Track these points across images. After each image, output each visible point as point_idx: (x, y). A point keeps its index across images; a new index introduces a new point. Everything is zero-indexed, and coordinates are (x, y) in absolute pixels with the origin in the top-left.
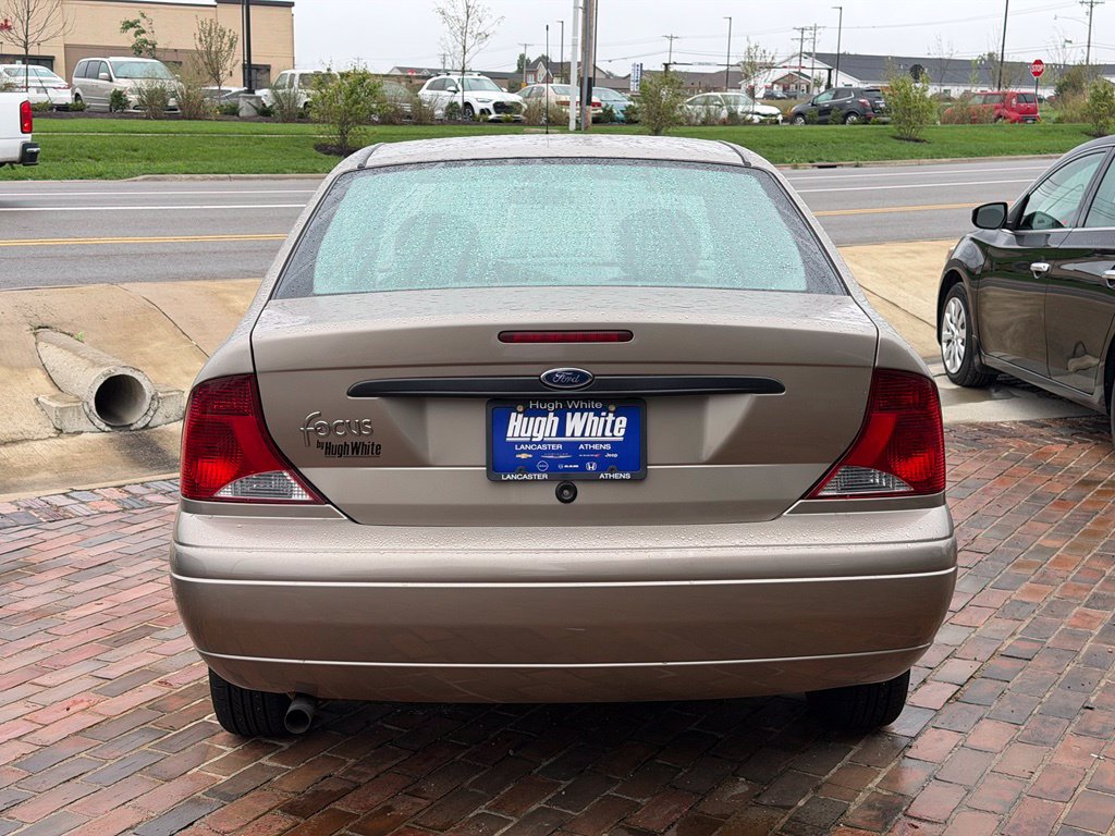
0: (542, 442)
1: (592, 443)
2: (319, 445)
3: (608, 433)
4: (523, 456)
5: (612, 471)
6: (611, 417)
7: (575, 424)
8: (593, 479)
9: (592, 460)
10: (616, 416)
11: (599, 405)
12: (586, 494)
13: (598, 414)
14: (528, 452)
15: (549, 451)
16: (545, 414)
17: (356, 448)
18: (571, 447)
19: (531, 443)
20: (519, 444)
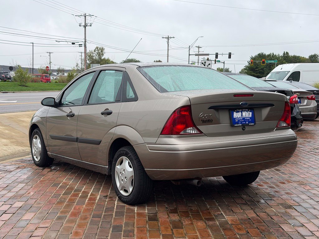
0: (239, 118)
1: (247, 118)
2: (202, 120)
3: (249, 116)
4: (237, 121)
5: (251, 123)
6: (249, 112)
7: (244, 113)
8: (248, 125)
9: (247, 121)
10: (250, 112)
11: (247, 110)
12: (247, 128)
13: (247, 112)
14: (237, 120)
15: (240, 120)
16: (239, 112)
17: (208, 121)
18: (244, 118)
19: (237, 118)
20: (236, 118)
